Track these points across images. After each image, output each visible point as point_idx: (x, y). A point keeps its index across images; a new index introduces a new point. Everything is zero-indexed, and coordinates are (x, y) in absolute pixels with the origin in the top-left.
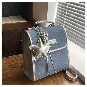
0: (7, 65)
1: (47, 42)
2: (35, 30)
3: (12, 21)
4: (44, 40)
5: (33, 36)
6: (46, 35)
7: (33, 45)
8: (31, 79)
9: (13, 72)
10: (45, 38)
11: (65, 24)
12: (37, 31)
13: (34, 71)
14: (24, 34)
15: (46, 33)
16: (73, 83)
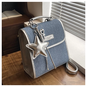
0: (6, 64)
1: (44, 39)
2: (31, 28)
3: (7, 17)
4: (41, 37)
5: (29, 34)
6: (42, 32)
7: (31, 44)
8: (32, 77)
9: (13, 71)
10: (42, 35)
11: (61, 18)
12: (33, 29)
13: (34, 69)
14: (20, 33)
15: (43, 30)
16: (74, 76)
